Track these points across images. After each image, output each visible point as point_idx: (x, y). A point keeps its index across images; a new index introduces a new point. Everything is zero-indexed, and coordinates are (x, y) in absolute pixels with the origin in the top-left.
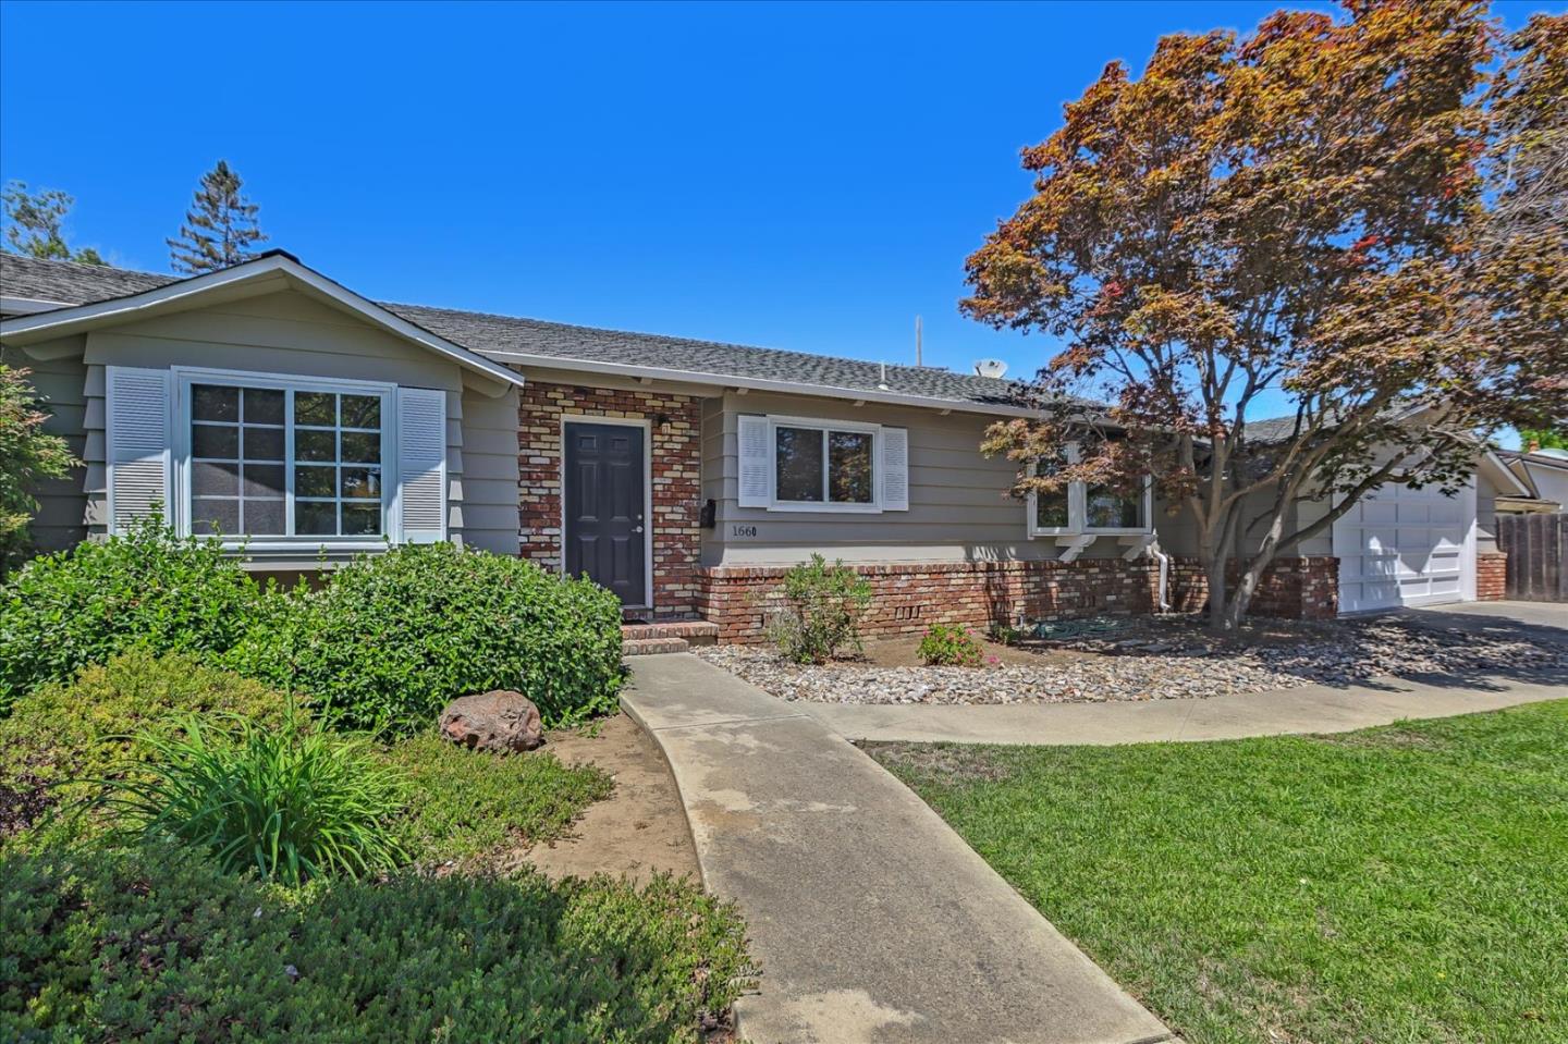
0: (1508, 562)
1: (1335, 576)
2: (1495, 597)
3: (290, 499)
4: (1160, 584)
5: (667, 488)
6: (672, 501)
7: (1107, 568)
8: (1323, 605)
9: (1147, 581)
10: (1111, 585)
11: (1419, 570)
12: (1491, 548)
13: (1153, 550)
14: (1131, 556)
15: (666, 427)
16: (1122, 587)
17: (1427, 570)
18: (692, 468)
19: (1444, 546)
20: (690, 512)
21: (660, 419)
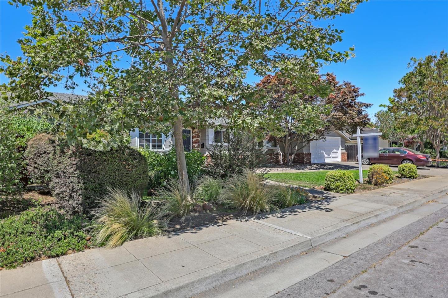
0: (348, 154)
1: (310, 156)
2: (345, 161)
3: (151, 144)
4: (281, 158)
5: (195, 141)
6: (196, 143)
7: (271, 155)
8: (308, 161)
9: (278, 157)
10: (271, 158)
11: (329, 156)
12: (344, 151)
13: (279, 151)
14: (275, 153)
15: (195, 130)
16: (273, 159)
17: (331, 155)
18: (199, 137)
19: (335, 151)
20: (199, 145)
21: (194, 129)
